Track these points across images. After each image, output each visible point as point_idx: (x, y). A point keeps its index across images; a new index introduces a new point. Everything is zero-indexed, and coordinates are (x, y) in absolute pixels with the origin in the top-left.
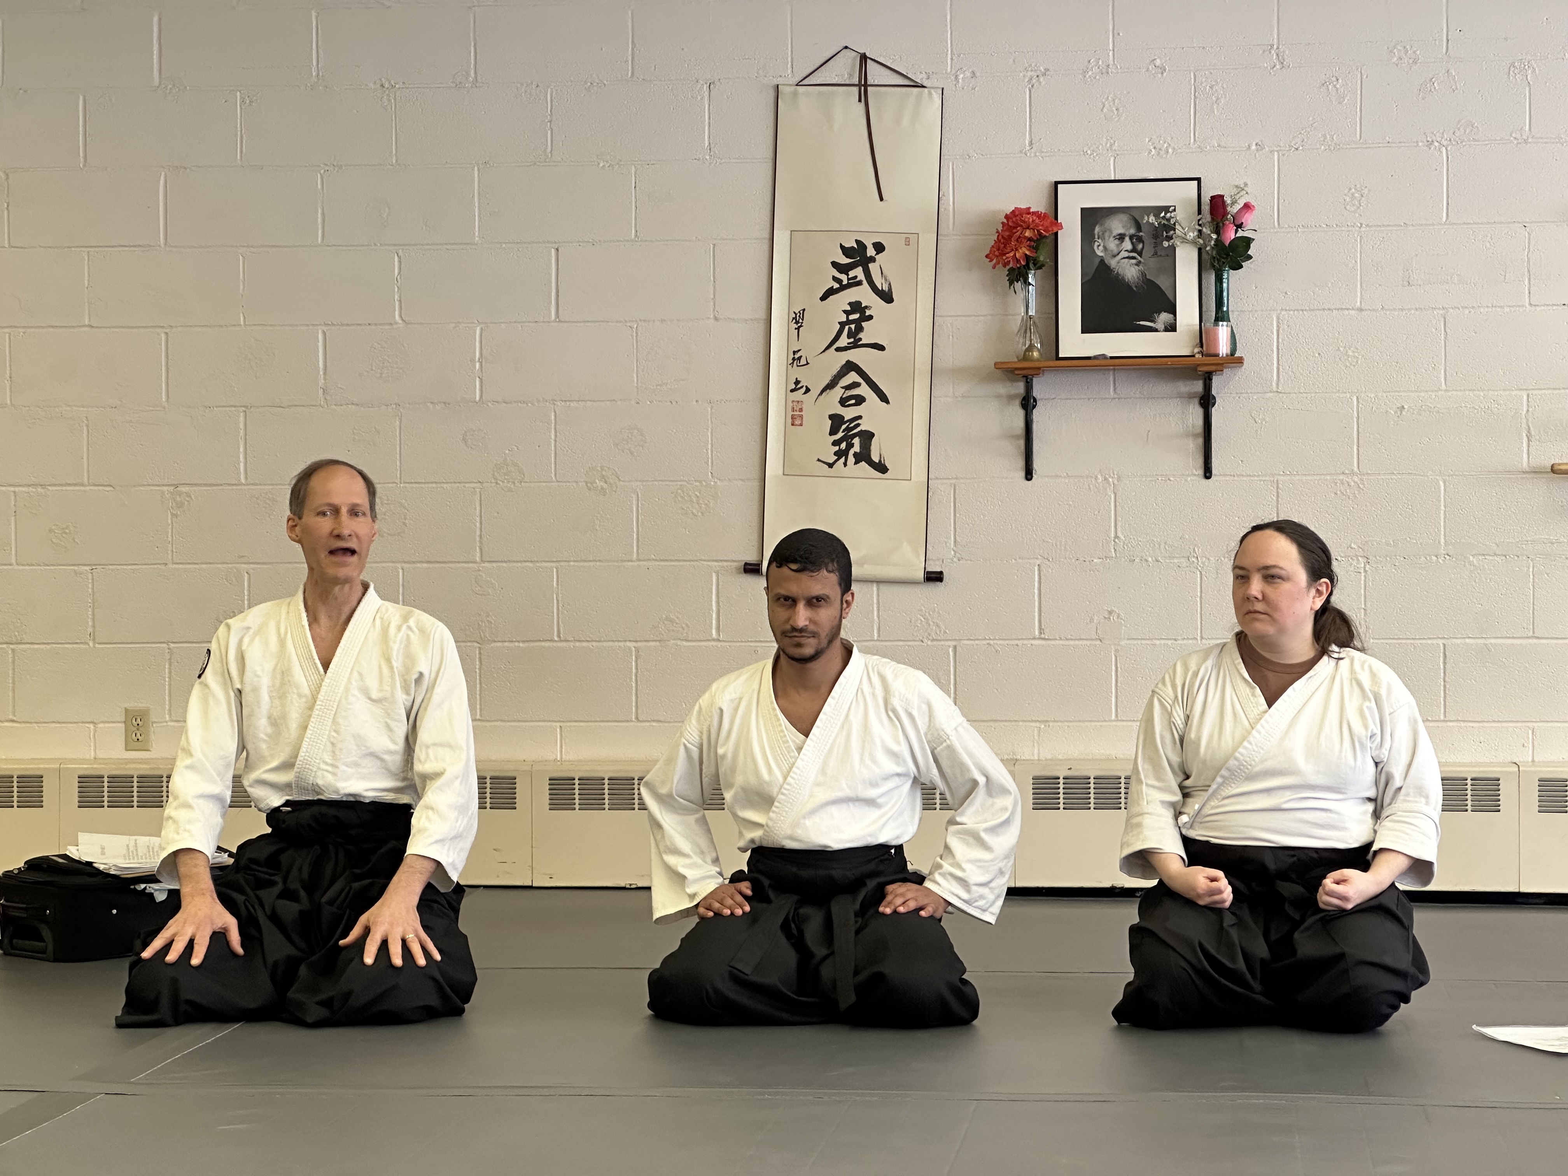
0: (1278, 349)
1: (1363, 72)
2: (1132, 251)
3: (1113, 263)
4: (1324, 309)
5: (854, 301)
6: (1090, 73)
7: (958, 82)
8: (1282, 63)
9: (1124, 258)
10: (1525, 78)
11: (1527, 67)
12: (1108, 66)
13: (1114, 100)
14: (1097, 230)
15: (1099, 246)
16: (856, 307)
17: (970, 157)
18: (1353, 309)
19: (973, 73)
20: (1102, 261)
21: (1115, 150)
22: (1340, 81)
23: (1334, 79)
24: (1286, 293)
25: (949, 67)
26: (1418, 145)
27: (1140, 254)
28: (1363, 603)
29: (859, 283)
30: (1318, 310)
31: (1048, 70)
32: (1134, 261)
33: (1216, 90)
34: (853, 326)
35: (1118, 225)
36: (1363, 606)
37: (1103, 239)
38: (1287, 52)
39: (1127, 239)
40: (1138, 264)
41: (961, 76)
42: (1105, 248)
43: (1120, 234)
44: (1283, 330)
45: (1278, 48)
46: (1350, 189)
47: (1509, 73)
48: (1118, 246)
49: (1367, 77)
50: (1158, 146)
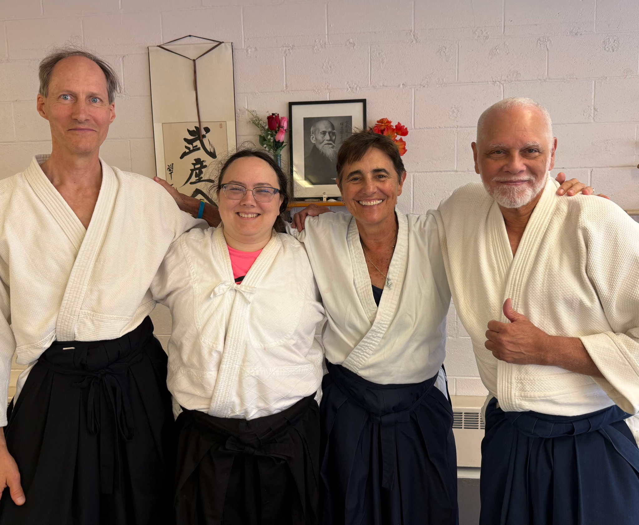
0: (413, 192)
1: (459, 44)
2: (330, 140)
3: (320, 147)
4: (437, 171)
5: (197, 158)
6: (316, 47)
7: (248, 53)
8: (416, 40)
9: (326, 144)
10: (546, 46)
11: (547, 40)
12: (325, 43)
13: (328, 62)
14: (312, 129)
15: (313, 138)
16: (198, 161)
17: (255, 94)
18: (452, 171)
19: (256, 48)
20: (315, 146)
21: (330, 89)
22: (447, 49)
23: (444, 48)
24: (418, 163)
25: (243, 45)
26: (488, 83)
27: (334, 142)
28: (456, 319)
29: (199, 149)
30: (434, 172)
31: (294, 46)
32: (331, 146)
33: (382, 55)
34: (197, 171)
35: (322, 126)
36: (456, 320)
37: (315, 134)
38: (419, 34)
39: (327, 134)
40: (333, 147)
41: (250, 50)
42: (316, 139)
43: (324, 132)
44: (416, 183)
45: (414, 32)
46: (452, 108)
47: (537, 44)
48: (323, 138)
49: (461, 47)
50: (352, 87)
